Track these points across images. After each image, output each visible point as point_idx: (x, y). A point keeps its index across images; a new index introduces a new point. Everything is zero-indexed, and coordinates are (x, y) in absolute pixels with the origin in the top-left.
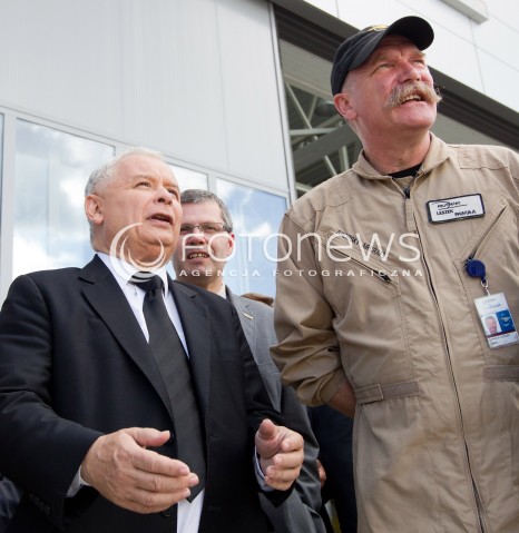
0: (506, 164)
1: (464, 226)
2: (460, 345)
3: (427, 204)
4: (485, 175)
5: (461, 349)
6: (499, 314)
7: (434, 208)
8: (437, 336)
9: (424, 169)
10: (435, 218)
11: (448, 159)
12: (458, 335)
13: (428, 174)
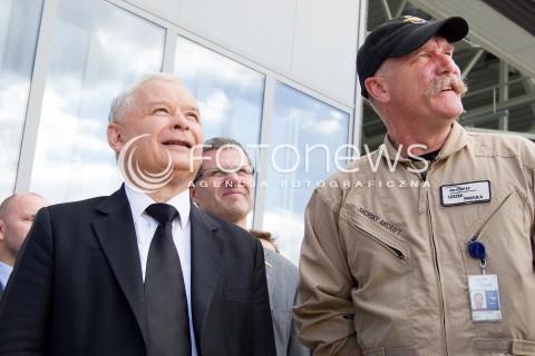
0: (518, 153)
1: (472, 210)
2: (455, 318)
3: (441, 188)
4: (496, 163)
5: (455, 322)
6: (488, 293)
7: (446, 192)
8: (437, 309)
9: (441, 156)
10: (447, 201)
11: (465, 147)
12: (455, 309)
13: (445, 160)
